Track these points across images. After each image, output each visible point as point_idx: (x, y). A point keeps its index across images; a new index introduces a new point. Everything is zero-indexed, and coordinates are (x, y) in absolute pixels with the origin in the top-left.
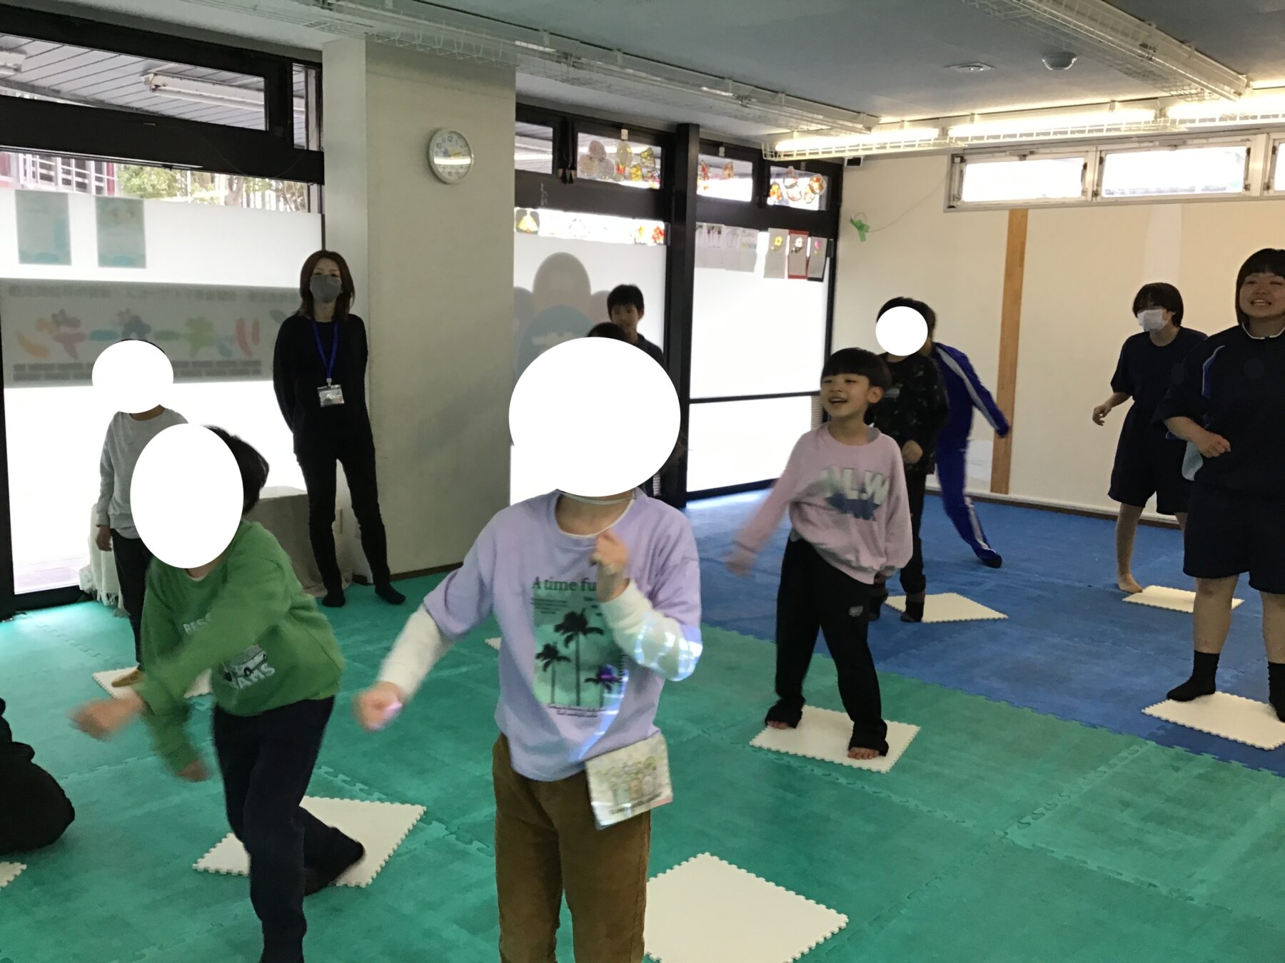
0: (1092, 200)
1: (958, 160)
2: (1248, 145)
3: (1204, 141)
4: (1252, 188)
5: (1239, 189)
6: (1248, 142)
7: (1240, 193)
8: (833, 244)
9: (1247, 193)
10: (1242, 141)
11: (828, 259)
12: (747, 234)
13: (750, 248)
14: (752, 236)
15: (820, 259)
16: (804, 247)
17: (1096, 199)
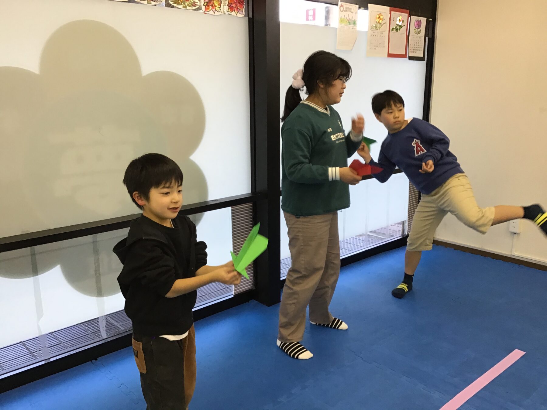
8: (431, 24)
11: (427, 38)
12: (345, 9)
13: (350, 24)
14: (350, 12)
15: (419, 38)
16: (404, 25)
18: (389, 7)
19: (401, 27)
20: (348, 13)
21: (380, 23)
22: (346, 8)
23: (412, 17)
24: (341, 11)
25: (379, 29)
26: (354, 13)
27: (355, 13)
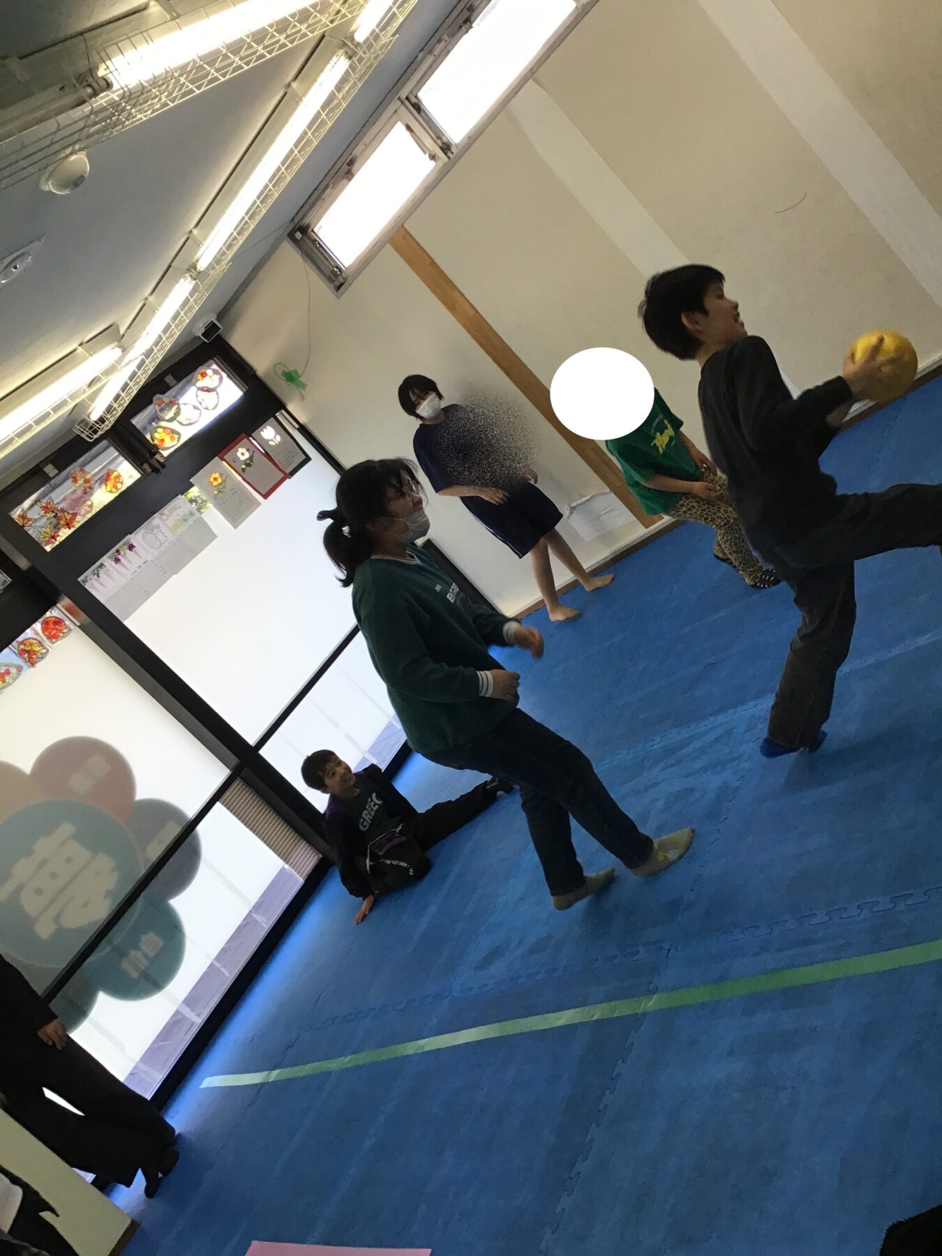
0: (449, 158)
1: (298, 235)
8: (285, 415)
13: (187, 521)
14: (176, 509)
15: (284, 444)
16: (254, 452)
17: (452, 153)
18: (217, 458)
19: (251, 458)
20: (176, 512)
21: (220, 484)
22: (169, 512)
23: (253, 435)
24: (165, 520)
25: (225, 490)
26: (181, 506)
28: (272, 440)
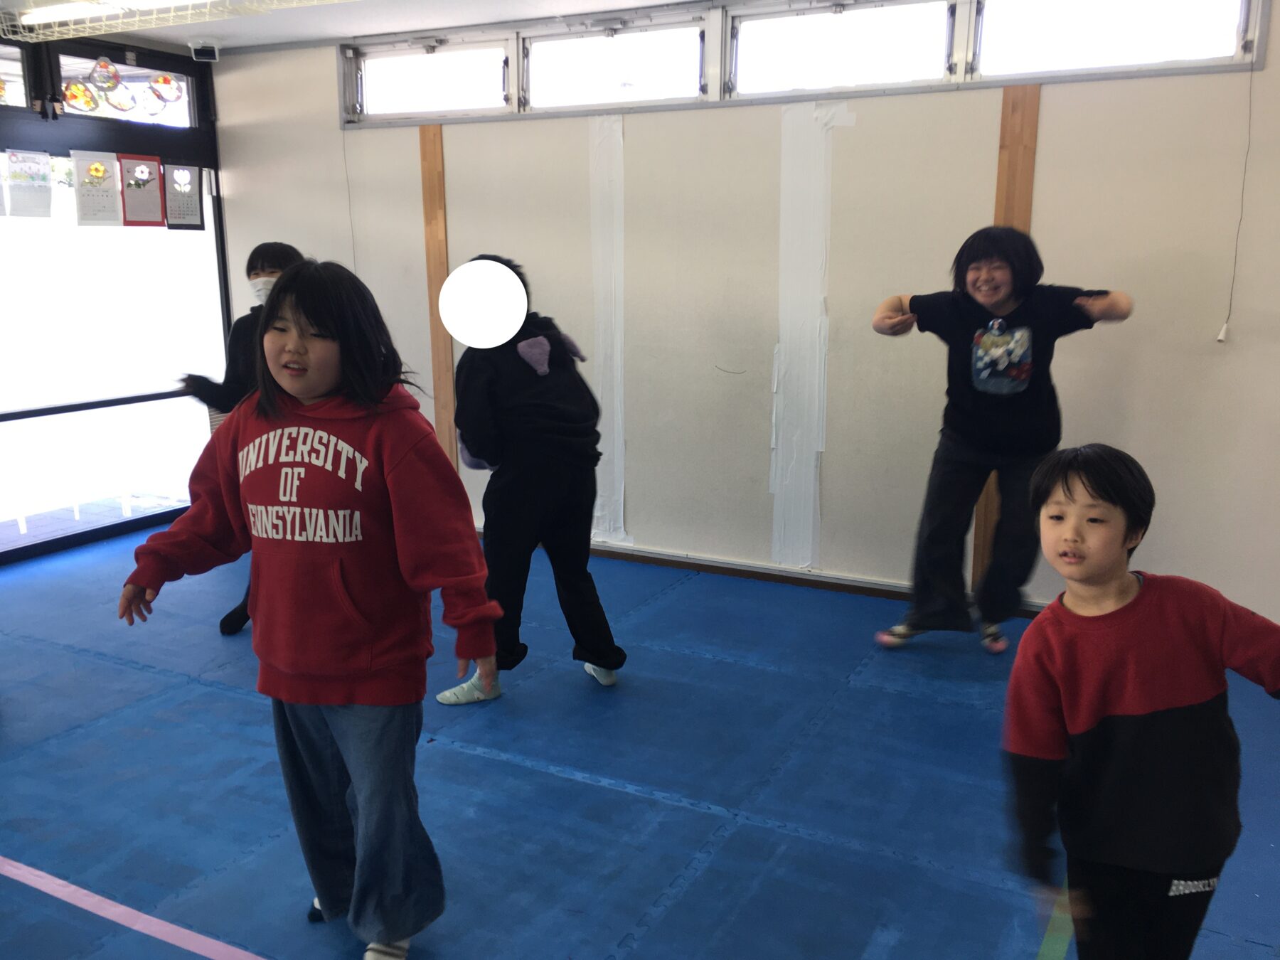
0: (519, 111)
1: (350, 53)
2: (702, 25)
3: (647, 22)
4: (710, 89)
5: (693, 92)
6: (701, 23)
7: (697, 97)
8: (211, 176)
9: (704, 97)
10: (694, 20)
11: (208, 197)
12: (20, 159)
13: (33, 180)
14: (33, 162)
15: (189, 197)
16: (154, 179)
17: (524, 110)
18: (114, 155)
19: (145, 182)
20: (28, 164)
21: (98, 178)
22: (23, 158)
23: (167, 166)
24: (12, 162)
25: (97, 185)
26: (42, 164)
27: (44, 164)
28: (180, 185)
